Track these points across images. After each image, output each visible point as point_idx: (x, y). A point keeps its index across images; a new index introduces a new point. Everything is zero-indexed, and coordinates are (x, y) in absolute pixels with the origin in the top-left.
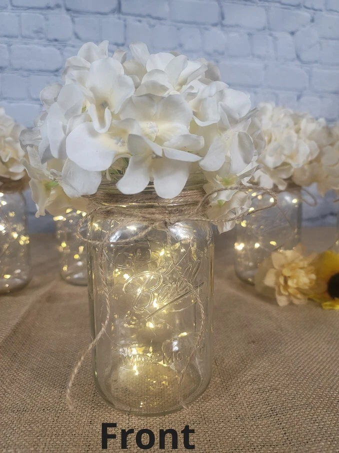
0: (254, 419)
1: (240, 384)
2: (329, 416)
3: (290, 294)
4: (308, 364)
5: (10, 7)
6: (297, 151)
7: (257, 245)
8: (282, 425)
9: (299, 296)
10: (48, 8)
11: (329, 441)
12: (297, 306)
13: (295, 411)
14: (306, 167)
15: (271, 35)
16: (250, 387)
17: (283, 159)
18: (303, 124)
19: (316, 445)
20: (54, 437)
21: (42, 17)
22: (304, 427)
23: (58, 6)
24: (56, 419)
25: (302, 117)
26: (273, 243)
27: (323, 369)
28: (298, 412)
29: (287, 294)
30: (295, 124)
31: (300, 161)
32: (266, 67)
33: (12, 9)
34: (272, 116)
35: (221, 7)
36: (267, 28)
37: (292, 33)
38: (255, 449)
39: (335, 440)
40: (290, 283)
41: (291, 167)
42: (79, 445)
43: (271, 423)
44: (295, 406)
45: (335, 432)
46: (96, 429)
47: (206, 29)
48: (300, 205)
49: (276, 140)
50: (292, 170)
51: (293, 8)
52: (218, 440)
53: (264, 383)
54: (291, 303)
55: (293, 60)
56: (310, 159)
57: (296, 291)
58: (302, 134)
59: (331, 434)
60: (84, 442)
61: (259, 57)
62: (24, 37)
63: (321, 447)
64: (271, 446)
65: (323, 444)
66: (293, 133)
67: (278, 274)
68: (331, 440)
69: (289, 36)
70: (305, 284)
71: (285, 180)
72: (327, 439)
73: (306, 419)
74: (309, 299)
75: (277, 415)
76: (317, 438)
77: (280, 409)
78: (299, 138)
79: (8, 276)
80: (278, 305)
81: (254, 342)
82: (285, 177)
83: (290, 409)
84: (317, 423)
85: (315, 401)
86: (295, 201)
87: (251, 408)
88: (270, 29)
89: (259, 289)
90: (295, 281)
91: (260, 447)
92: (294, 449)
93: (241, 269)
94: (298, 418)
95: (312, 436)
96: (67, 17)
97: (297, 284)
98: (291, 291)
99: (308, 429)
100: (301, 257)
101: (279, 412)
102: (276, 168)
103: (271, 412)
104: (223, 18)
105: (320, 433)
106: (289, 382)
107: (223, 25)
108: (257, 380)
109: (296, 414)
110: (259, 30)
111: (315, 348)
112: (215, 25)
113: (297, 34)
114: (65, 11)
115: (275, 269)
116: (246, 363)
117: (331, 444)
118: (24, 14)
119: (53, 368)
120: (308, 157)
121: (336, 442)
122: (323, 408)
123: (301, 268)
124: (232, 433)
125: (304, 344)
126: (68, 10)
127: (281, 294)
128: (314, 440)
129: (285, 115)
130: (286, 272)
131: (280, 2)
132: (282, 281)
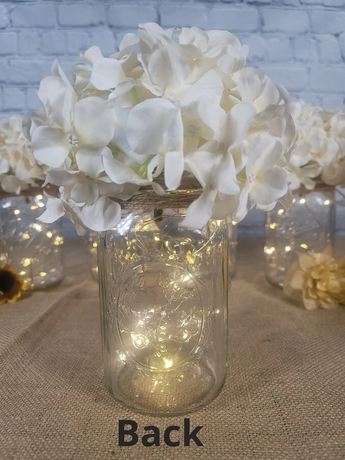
0: (255, 409)
1: (248, 377)
2: (334, 411)
3: (318, 298)
4: (324, 363)
5: (57, 27)
6: (325, 148)
7: (288, 249)
8: (283, 416)
9: (329, 300)
10: (92, 25)
11: (330, 434)
12: (326, 310)
13: (299, 404)
14: (336, 166)
15: (314, 38)
16: (257, 380)
17: (310, 157)
18: (334, 121)
19: (315, 437)
20: (59, 410)
21: (86, 34)
22: (305, 419)
23: (101, 23)
24: (64, 395)
25: (332, 114)
26: (304, 246)
27: (338, 369)
28: (302, 405)
29: (315, 297)
30: (325, 121)
31: (327, 159)
32: (309, 70)
33: (60, 29)
34: (301, 115)
35: (261, 14)
36: (310, 32)
37: (337, 35)
38: (249, 435)
39: (336, 434)
40: (319, 286)
41: (319, 166)
42: (80, 419)
43: (272, 414)
44: (300, 399)
45: (338, 426)
46: (99, 406)
47: (246, 36)
48: (332, 207)
49: (302, 138)
50: (320, 169)
51: (336, 9)
52: (213, 425)
53: (271, 377)
54: (320, 307)
55: (337, 63)
56: (340, 157)
57: (326, 295)
58: (332, 133)
59: (333, 427)
60: (85, 417)
61: (301, 61)
62: (70, 54)
63: (319, 439)
64: (267, 435)
65: (322, 436)
66: (322, 131)
67: (306, 277)
68: (332, 433)
69: (333, 39)
70: (335, 288)
71: (314, 179)
72: (327, 432)
73: (309, 412)
74: (341, 304)
75: (279, 406)
76: (317, 430)
77: (284, 401)
78: (328, 135)
79: (43, 274)
80: (305, 308)
81: (269, 340)
82: (312, 175)
83: (294, 402)
84: (321, 416)
85: (323, 397)
86: (327, 202)
87: (254, 399)
88: (312, 32)
89: (287, 293)
90: (324, 284)
91: (255, 435)
92: (291, 439)
93: (272, 274)
94: (301, 411)
95: (312, 429)
96: (109, 33)
97: (326, 287)
98: (320, 294)
99: (309, 422)
100: (333, 260)
101: (282, 404)
102: (302, 167)
103: (274, 404)
104: (263, 24)
105: (322, 426)
106: (298, 377)
107: (262, 32)
108: (265, 374)
109: (299, 407)
110: (301, 34)
111: (336, 349)
112: (255, 32)
113: (342, 36)
114: (108, 28)
115: (302, 271)
116: (257, 359)
117: (331, 437)
118: (71, 33)
119: (70, 353)
120: (337, 155)
121: (336, 436)
122: (330, 404)
123: (332, 271)
124: (230, 419)
125: (324, 345)
126: (111, 26)
127: (308, 297)
128: (313, 432)
129: (314, 113)
130: (315, 275)
131: (323, 5)
132: (310, 284)
